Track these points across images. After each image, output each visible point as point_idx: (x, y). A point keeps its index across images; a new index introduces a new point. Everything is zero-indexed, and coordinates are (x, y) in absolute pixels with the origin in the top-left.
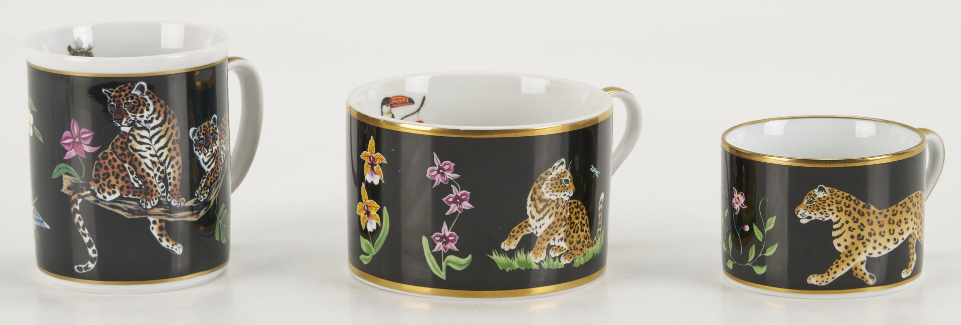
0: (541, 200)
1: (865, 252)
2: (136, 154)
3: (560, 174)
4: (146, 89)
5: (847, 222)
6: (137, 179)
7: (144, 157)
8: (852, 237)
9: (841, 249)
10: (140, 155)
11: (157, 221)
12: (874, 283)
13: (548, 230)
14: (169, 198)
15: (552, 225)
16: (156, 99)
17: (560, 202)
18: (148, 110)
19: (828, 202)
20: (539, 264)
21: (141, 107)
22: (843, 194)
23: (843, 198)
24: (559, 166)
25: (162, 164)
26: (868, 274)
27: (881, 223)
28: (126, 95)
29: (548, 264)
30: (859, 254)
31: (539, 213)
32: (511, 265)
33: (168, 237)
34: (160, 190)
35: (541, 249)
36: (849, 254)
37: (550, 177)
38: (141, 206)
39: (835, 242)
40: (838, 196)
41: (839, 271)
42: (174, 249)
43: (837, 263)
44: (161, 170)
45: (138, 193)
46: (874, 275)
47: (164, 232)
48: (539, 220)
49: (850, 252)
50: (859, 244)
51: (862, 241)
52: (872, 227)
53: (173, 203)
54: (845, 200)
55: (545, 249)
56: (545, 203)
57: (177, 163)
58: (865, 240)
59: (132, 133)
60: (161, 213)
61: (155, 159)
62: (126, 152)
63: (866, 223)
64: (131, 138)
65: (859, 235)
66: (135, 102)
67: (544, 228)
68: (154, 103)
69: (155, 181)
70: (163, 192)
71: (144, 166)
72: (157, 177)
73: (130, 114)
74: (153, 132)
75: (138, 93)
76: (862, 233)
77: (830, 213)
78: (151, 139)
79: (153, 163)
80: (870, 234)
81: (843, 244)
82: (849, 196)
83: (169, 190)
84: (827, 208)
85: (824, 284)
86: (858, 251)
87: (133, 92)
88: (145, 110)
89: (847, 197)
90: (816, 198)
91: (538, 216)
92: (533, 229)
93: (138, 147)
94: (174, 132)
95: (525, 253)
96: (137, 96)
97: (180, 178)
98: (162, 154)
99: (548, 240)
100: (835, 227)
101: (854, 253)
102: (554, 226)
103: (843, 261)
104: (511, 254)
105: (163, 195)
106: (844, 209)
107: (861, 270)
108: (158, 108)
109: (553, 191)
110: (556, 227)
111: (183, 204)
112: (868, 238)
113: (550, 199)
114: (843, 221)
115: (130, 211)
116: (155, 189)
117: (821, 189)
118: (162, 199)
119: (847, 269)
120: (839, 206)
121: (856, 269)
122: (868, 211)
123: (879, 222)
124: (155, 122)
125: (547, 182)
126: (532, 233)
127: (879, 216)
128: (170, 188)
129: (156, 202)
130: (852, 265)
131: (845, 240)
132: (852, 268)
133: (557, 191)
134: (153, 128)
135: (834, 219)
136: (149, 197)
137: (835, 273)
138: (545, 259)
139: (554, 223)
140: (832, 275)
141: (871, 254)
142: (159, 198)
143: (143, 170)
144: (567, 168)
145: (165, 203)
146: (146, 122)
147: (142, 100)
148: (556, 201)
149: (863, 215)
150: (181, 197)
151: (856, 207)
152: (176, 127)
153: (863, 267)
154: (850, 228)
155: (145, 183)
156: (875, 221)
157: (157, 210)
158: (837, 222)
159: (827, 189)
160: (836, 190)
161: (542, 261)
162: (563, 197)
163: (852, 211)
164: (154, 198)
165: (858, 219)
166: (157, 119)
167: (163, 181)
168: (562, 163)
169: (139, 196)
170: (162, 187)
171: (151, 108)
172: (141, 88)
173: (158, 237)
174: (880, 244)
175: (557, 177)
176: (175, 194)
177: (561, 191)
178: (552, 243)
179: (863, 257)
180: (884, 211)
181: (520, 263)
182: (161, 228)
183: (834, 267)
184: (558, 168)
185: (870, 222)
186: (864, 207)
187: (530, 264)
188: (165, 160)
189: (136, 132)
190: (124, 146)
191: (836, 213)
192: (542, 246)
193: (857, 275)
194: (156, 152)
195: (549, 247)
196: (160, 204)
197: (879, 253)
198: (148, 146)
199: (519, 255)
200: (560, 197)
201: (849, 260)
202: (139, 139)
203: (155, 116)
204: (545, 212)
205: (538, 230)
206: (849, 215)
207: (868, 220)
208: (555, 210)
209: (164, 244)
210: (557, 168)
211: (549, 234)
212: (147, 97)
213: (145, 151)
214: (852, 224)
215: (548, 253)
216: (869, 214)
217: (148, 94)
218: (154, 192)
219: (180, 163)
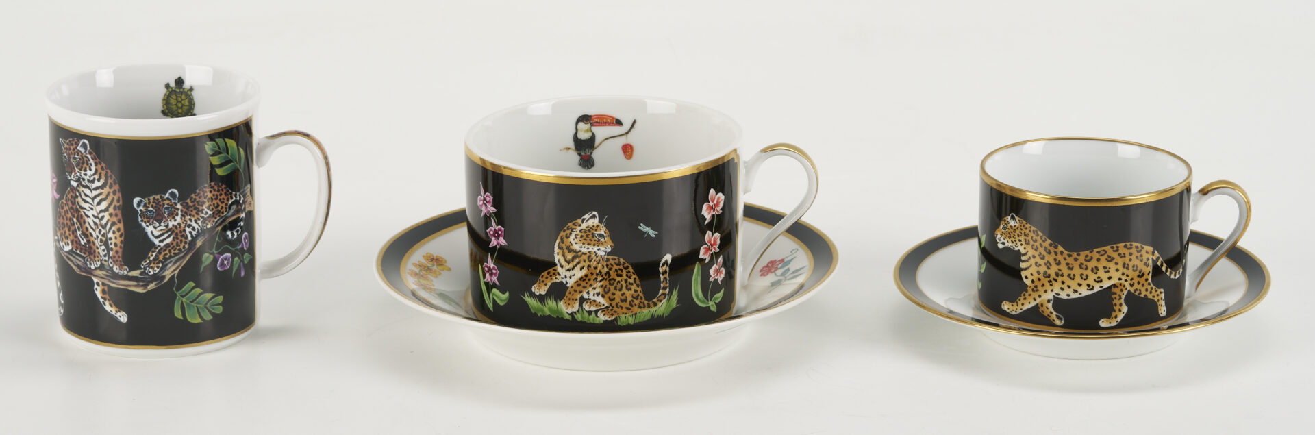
0: (570, 251)
1: (1052, 291)
2: (82, 211)
3: (591, 226)
4: (88, 148)
5: (1034, 257)
6: (82, 236)
7: (88, 217)
8: (1038, 273)
9: (1028, 282)
10: (84, 213)
11: (101, 283)
12: (1062, 324)
13: (580, 281)
14: (111, 263)
15: (585, 279)
16: (97, 160)
17: (593, 255)
18: (90, 169)
19: (1018, 232)
21: (85, 165)
22: (1030, 227)
23: (1030, 231)
24: (590, 218)
25: (104, 227)
26: (1055, 314)
27: (1071, 266)
28: (74, 150)
29: (582, 317)
30: (1046, 291)
31: (569, 263)
32: (542, 309)
33: (111, 302)
34: (102, 253)
35: (573, 300)
36: (1035, 289)
37: (579, 229)
38: (86, 264)
39: (1023, 274)
40: (1026, 229)
41: (1027, 303)
42: (118, 316)
43: (1024, 295)
44: (102, 233)
45: (84, 251)
46: (1061, 316)
47: (107, 296)
48: (569, 270)
49: (1036, 287)
50: (1045, 281)
51: (1048, 279)
52: (1060, 267)
53: (114, 269)
54: (1032, 234)
55: (577, 301)
56: (575, 254)
57: (119, 230)
58: (1051, 279)
59: (78, 188)
60: (103, 276)
61: (97, 221)
62: (74, 207)
63: (1052, 262)
64: (78, 194)
65: (1045, 272)
66: (80, 159)
67: (574, 279)
68: (96, 164)
69: (97, 243)
70: (105, 256)
71: (87, 225)
72: (99, 239)
73: (77, 170)
74: (95, 193)
75: (82, 150)
76: (1049, 272)
77: (1019, 243)
78: (93, 200)
79: (96, 225)
80: (1057, 274)
81: (1030, 278)
82: (1036, 231)
83: (111, 255)
84: (1017, 238)
85: (1014, 313)
86: (1044, 288)
87: (79, 148)
89: (1034, 232)
90: (1009, 226)
91: (567, 266)
92: (563, 279)
93: (83, 204)
94: (116, 198)
95: (556, 301)
96: (82, 153)
97: (123, 246)
98: (103, 218)
99: (580, 291)
100: (1023, 258)
101: (1041, 289)
102: (587, 279)
103: (1030, 295)
105: (105, 258)
106: (1032, 243)
107: (1048, 309)
108: (100, 170)
109: (584, 244)
110: (590, 280)
111: (126, 272)
112: (1055, 277)
113: (580, 251)
114: (1030, 254)
115: (78, 266)
116: (97, 251)
117: (1013, 218)
118: (103, 262)
119: (1033, 304)
121: (1042, 305)
122: (1055, 250)
123: (1068, 264)
124: (97, 184)
125: (575, 233)
126: (562, 282)
127: (1067, 257)
128: (111, 253)
129: (99, 263)
130: (1039, 300)
131: (1032, 275)
132: (1037, 304)
133: (588, 244)
134: (95, 189)
135: (1023, 251)
136: (92, 257)
137: (1023, 304)
139: (586, 276)
140: (1020, 306)
141: (1059, 295)
142: (101, 261)
143: (87, 230)
144: (600, 221)
145: (108, 268)
146: (89, 181)
147: (85, 158)
148: (588, 254)
149: (1049, 253)
150: (123, 266)
151: (1042, 243)
152: (117, 195)
153: (1051, 307)
154: (1036, 263)
155: (89, 242)
156: (1063, 262)
157: (99, 273)
158: (1025, 254)
159: (1017, 218)
160: (1024, 222)
162: (597, 251)
163: (1039, 246)
164: (97, 259)
165: (1044, 256)
166: (99, 180)
167: (104, 245)
168: (594, 217)
169: (85, 253)
170: (104, 251)
172: (85, 146)
173: (101, 300)
174: (1069, 287)
175: (587, 229)
176: (117, 261)
177: (594, 245)
178: (586, 295)
179: (1050, 296)
180: (1074, 254)
181: (551, 309)
182: (104, 292)
183: (1022, 299)
184: (589, 221)
185: (1057, 262)
188: (106, 224)
189: (82, 189)
190: (73, 200)
191: (1024, 245)
192: (574, 297)
193: (1043, 312)
194: (98, 214)
196: (102, 267)
197: (1068, 295)
198: (91, 207)
199: (549, 302)
200: (593, 251)
201: (1035, 295)
202: (83, 196)
203: (97, 177)
204: (575, 263)
205: (568, 280)
206: (1038, 252)
207: (1055, 260)
208: (588, 263)
209: (108, 308)
210: (587, 221)
211: (581, 287)
212: (89, 156)
213: (89, 211)
214: (1038, 259)
215: (581, 305)
216: (1056, 254)
217: (90, 153)
218: (97, 254)
219: (122, 231)
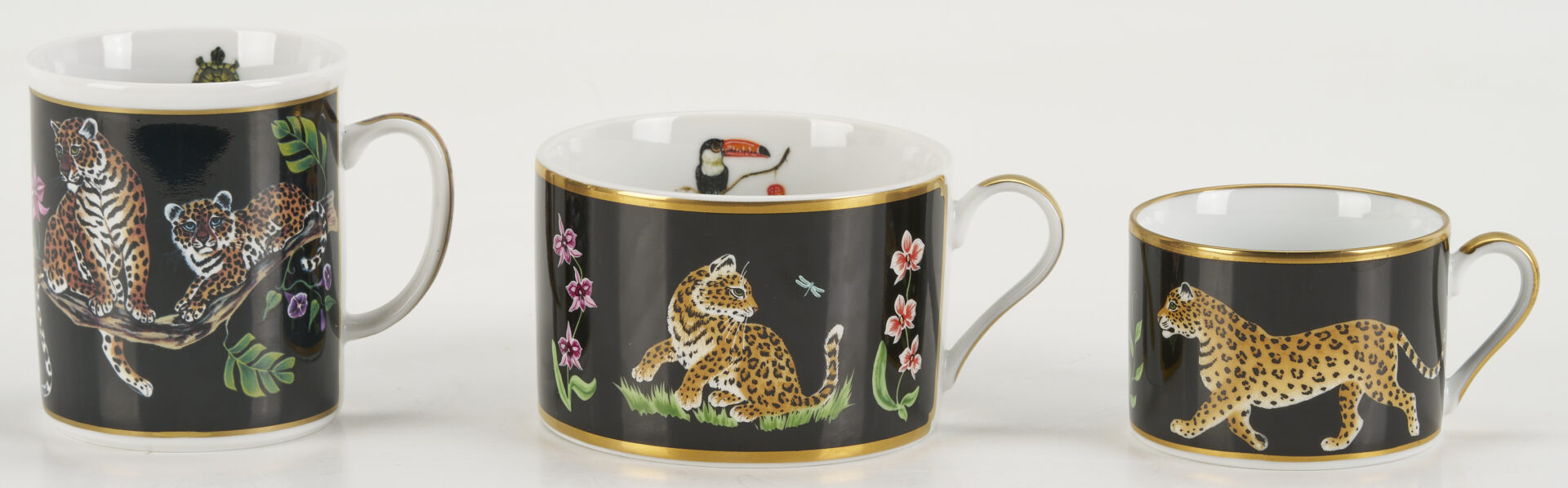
0: (691, 314)
1: (1249, 397)
2: (84, 228)
3: (724, 276)
4: (96, 131)
5: (1220, 346)
6: (85, 267)
7: (94, 236)
8: (1227, 370)
9: (1211, 386)
10: (88, 230)
11: (112, 337)
12: (1264, 448)
13: (705, 363)
14: (129, 305)
15: (712, 356)
16: (111, 148)
17: (726, 322)
18: (99, 163)
19: (1194, 310)
20: (691, 412)
21: (90, 158)
22: (1213, 301)
23: (1213, 307)
24: (723, 265)
25: (119, 250)
26: (1253, 432)
27: (1277, 357)
28: (73, 135)
29: (706, 416)
30: (1239, 399)
31: (689, 332)
32: (646, 406)
33: (128, 366)
34: (116, 291)
35: (693, 389)
36: (1222, 397)
37: (706, 280)
38: (90, 309)
39: (1204, 374)
40: (1207, 304)
41: (1210, 420)
42: (138, 387)
43: (1206, 407)
44: (116, 260)
45: (86, 290)
46: (1263, 436)
47: (122, 357)
48: (688, 344)
49: (1224, 393)
50: (1238, 382)
51: (1242, 380)
52: (1260, 360)
53: (134, 314)
54: (1215, 312)
55: (700, 393)
56: (698, 319)
57: (142, 254)
58: (1247, 378)
59: (79, 194)
60: (117, 327)
61: (108, 241)
62: (73, 223)
63: (1248, 353)
64: (78, 202)
65: (1238, 369)
66: (83, 149)
67: (697, 358)
68: (108, 155)
69: (109, 275)
70: (120, 295)
71: (93, 249)
72: (111, 270)
73: (77, 165)
74: (105, 199)
75: (87, 135)
76: (1243, 368)
77: (1196, 327)
78: (102, 209)
79: (106, 246)
80: (1256, 371)
81: (1215, 379)
82: (1223, 306)
83: (129, 293)
84: (1193, 319)
85: (1190, 436)
86: (1237, 394)
87: (81, 132)
88: (95, 163)
89: (1219, 308)
90: (1179, 301)
91: (686, 338)
92: (679, 357)
93: (87, 218)
94: (138, 204)
95: (667, 391)
96: (85, 139)
97: (147, 278)
98: (118, 235)
99: (705, 378)
100: (1203, 350)
101: (1232, 396)
102: (716, 358)
103: (1214, 406)
104: (646, 388)
105: (119, 299)
106: (1216, 324)
107: (1242, 424)
108: (114, 164)
109: (712, 303)
110: (719, 360)
111: (151, 318)
112: (1253, 376)
113: (707, 315)
114: (1213, 343)
115: (77, 314)
116: (108, 288)
117: (1185, 289)
118: (118, 305)
119: (1220, 419)
120: (1208, 319)
121: (1234, 421)
122: (1253, 334)
123: (1272, 355)
124: (109, 185)
125: (700, 287)
126: (677, 362)
127: (1271, 344)
128: (130, 291)
129: (110, 307)
131: (1217, 374)
132: (1227, 420)
133: (720, 304)
134: (106, 193)
135: (1202, 339)
136: (100, 298)
137: (1203, 422)
138: (701, 407)
139: (715, 353)
140: (1200, 425)
141: (1258, 402)
142: (114, 303)
143: (92, 256)
144: (739, 270)
145: (123, 313)
146: (96, 181)
147: (91, 147)
148: (719, 320)
149: (1243, 338)
150: (148, 308)
151: (1233, 324)
152: (140, 198)
153: (1246, 420)
154: (1223, 356)
155: (95, 275)
156: (1265, 353)
157: (111, 321)
158: (1206, 343)
159: (1192, 289)
160: (1204, 294)
161: (696, 410)
162: (732, 315)
163: (1227, 330)
164: (107, 300)
165: (1235, 344)
166: (112, 179)
167: (119, 278)
168: (729, 262)
169: (88, 293)
170: (118, 287)
171: (104, 161)
172: (90, 128)
173: (113, 364)
174: (1274, 390)
175: (719, 281)
176: (139, 301)
177: (728, 306)
178: (713, 384)
179: (1246, 405)
180: (1282, 340)
181: (658, 405)
182: (117, 350)
183: (1202, 412)
184: (722, 269)
185: (1256, 352)
186: (1245, 326)
187: (675, 411)
188: (123, 246)
189: (85, 194)
190: (70, 213)
191: (1204, 330)
192: (695, 386)
193: (1235, 431)
194: (110, 231)
195: (707, 390)
196: (115, 313)
197: (1273, 403)
198: (99, 220)
199: (657, 392)
200: (726, 315)
201: (1223, 405)
202: (88, 206)
203: (108, 174)
204: (698, 333)
205: (687, 358)
206: (1223, 336)
207: (1253, 349)
208: (717, 333)
209: (123, 375)
210: (719, 268)
211: (707, 369)
212: (97, 143)
213: (95, 227)
214: (1226, 350)
215: (705, 398)
216: (1254, 339)
217: (99, 139)
218: (107, 293)
219: (147, 255)
